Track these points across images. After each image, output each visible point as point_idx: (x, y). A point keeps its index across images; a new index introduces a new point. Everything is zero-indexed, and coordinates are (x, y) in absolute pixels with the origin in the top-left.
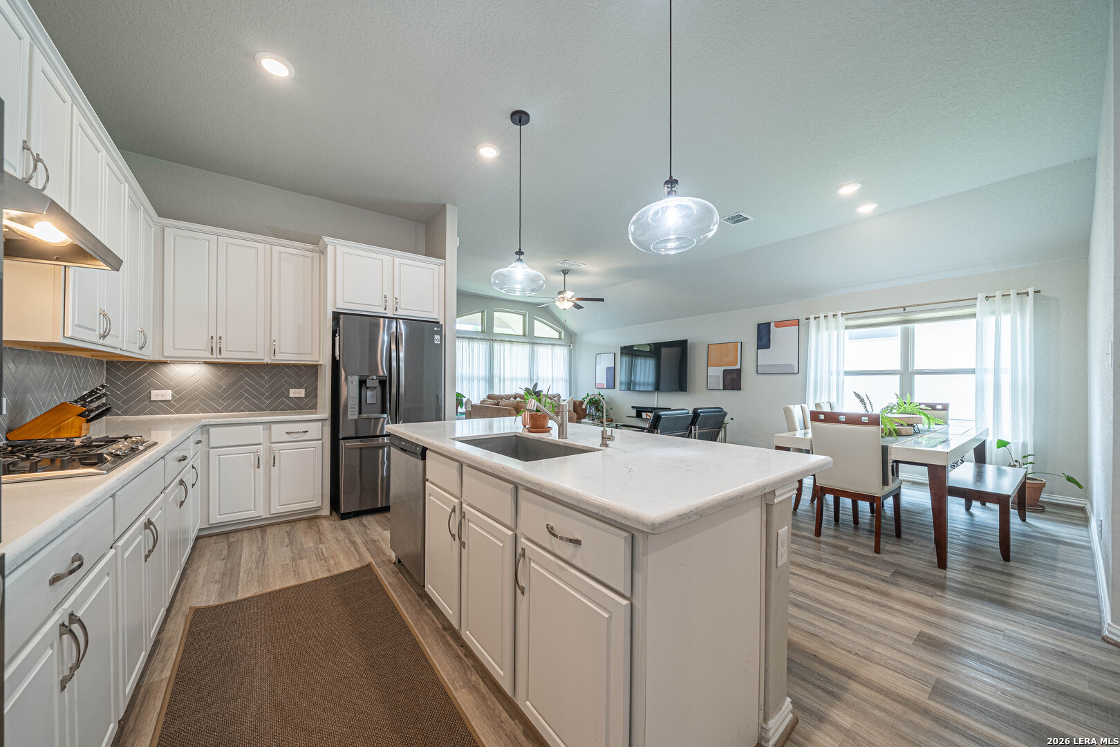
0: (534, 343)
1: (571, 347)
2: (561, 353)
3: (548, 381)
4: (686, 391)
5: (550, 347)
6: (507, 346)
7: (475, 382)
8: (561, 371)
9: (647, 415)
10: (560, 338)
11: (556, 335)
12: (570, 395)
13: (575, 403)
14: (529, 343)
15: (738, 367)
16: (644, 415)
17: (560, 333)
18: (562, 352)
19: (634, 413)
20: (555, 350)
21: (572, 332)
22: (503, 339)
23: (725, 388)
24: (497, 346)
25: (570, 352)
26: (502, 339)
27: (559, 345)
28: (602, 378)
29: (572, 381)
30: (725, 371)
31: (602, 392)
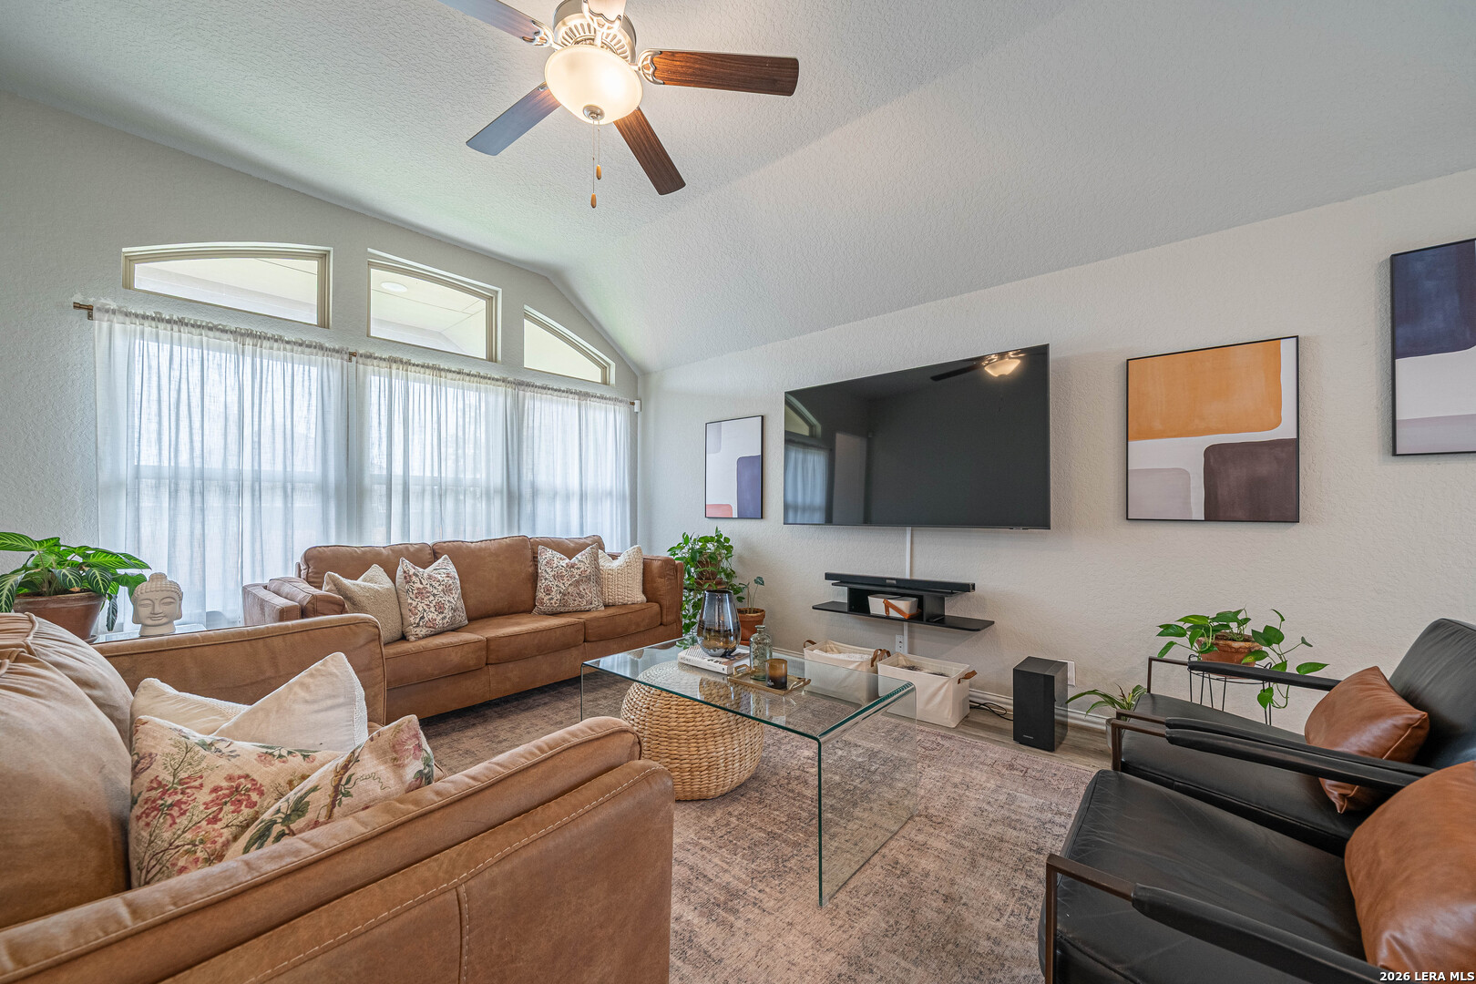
0: (520, 384)
1: (636, 408)
2: (607, 421)
3: (567, 497)
4: (1044, 523)
5: (574, 401)
6: (420, 387)
7: (272, 503)
8: (608, 471)
9: (887, 607)
10: (605, 382)
11: (594, 374)
12: (634, 542)
13: (647, 565)
14: (504, 380)
15: (1285, 431)
16: (877, 605)
17: (604, 369)
18: (611, 416)
19: (841, 595)
20: (591, 413)
21: (636, 364)
22: (402, 357)
23: (1215, 513)
24: (376, 382)
25: (634, 416)
26: (395, 355)
27: (602, 397)
28: (724, 490)
29: (638, 500)
30: (1211, 453)
31: (727, 529)
